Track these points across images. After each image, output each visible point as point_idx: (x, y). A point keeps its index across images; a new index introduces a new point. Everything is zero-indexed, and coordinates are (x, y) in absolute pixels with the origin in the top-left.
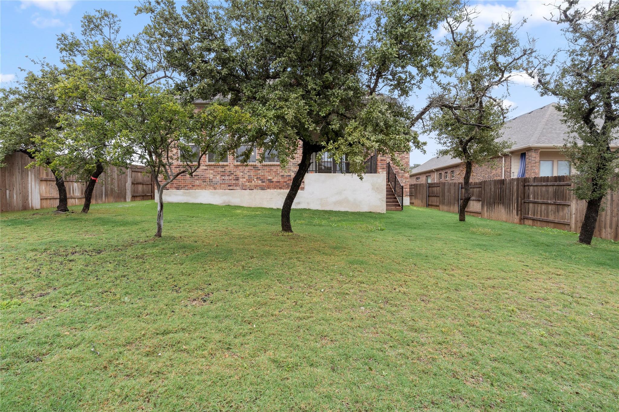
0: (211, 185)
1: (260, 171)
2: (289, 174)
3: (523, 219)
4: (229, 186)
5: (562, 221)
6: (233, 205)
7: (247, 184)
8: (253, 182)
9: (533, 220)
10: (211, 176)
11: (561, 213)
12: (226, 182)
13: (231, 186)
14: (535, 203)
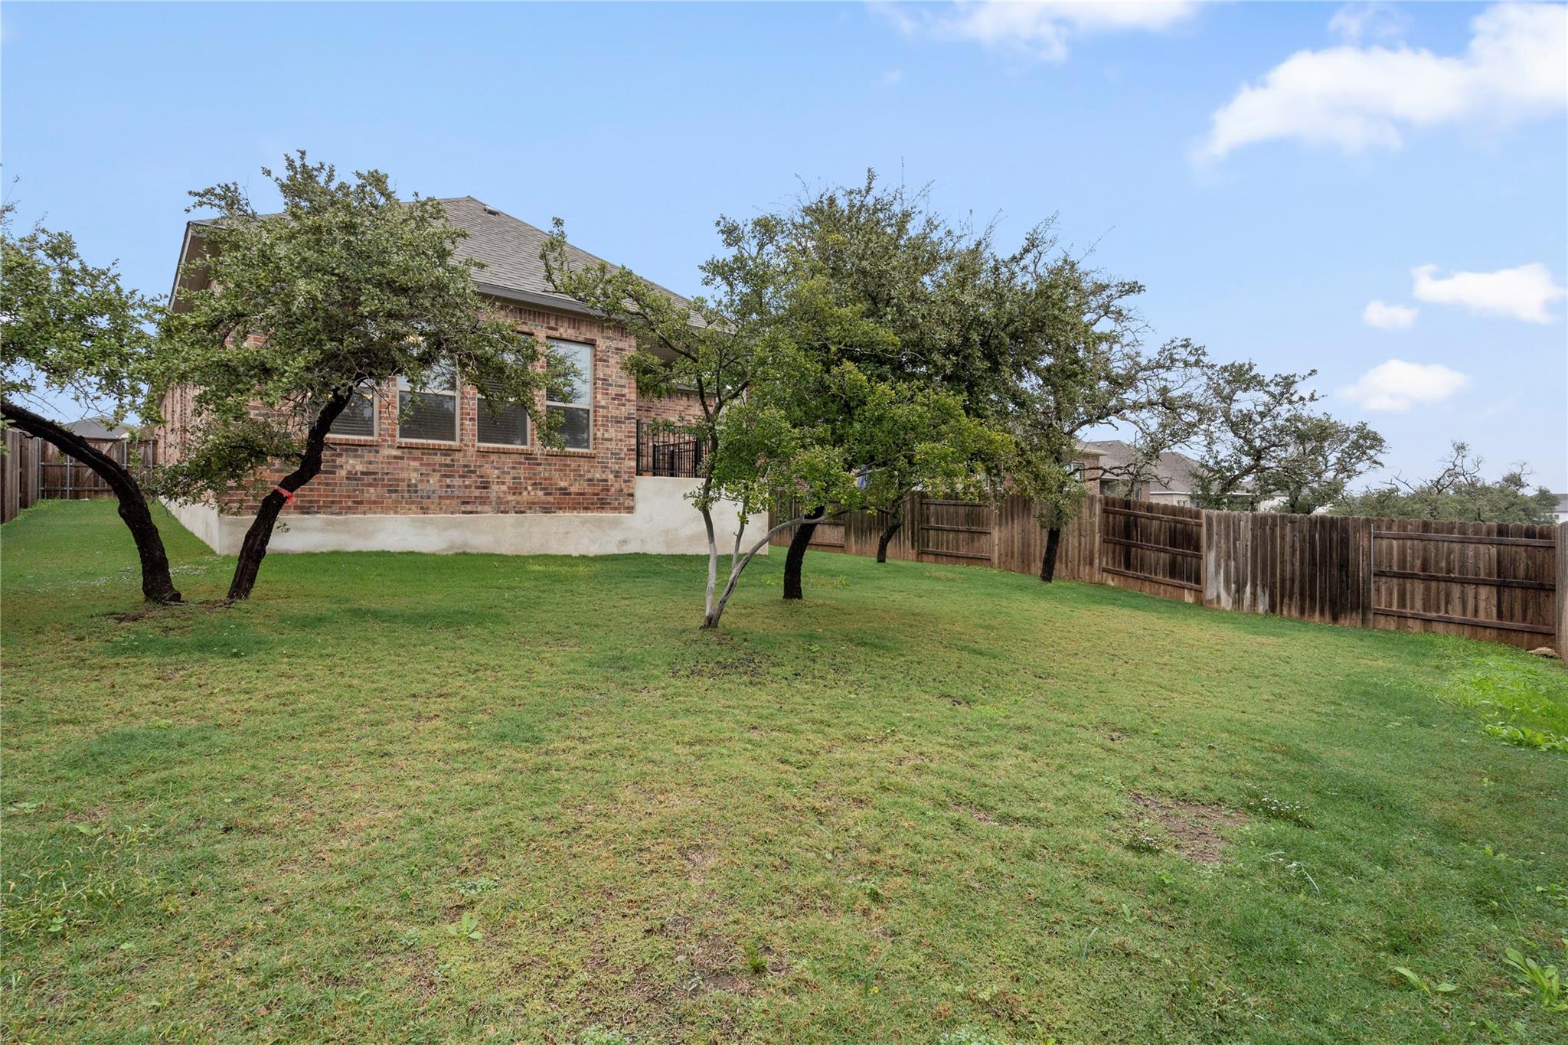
0: (416, 500)
1: (541, 468)
2: (604, 477)
3: (921, 554)
4: (464, 503)
5: (978, 555)
6: (474, 551)
7: (510, 498)
8: (525, 493)
9: (936, 555)
10: (414, 477)
11: (976, 544)
12: (457, 493)
13: (468, 503)
14: (938, 529)
